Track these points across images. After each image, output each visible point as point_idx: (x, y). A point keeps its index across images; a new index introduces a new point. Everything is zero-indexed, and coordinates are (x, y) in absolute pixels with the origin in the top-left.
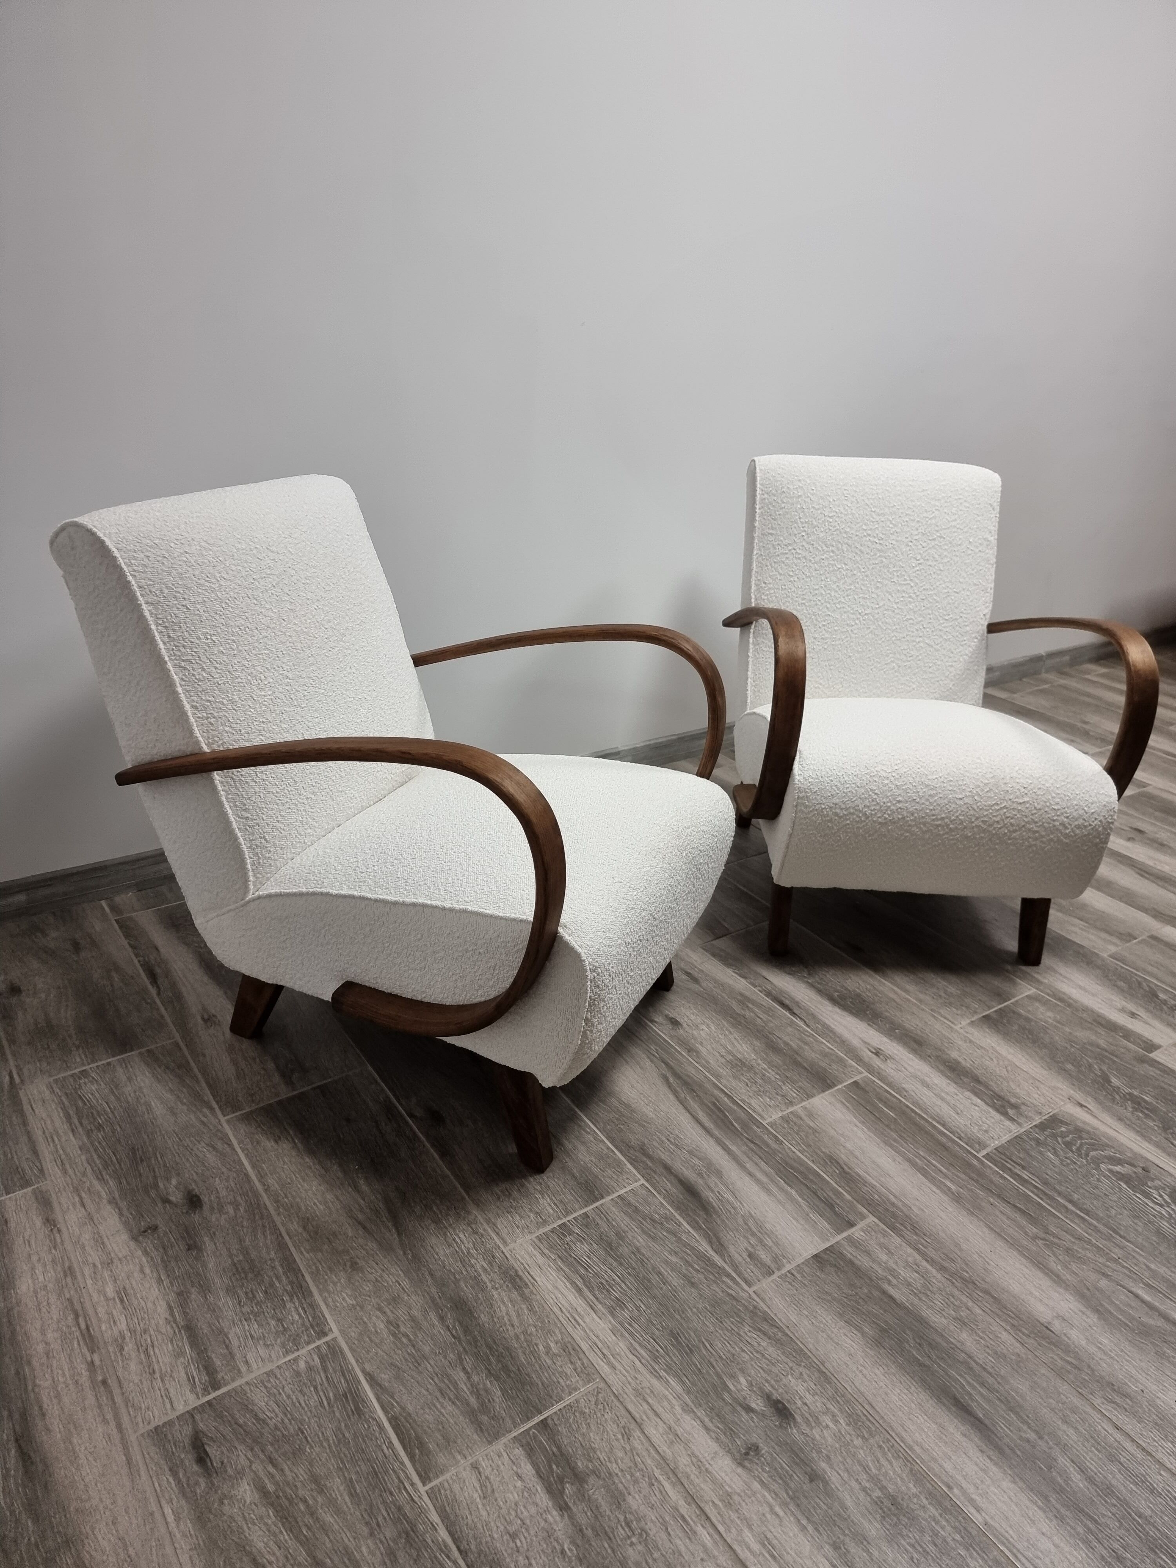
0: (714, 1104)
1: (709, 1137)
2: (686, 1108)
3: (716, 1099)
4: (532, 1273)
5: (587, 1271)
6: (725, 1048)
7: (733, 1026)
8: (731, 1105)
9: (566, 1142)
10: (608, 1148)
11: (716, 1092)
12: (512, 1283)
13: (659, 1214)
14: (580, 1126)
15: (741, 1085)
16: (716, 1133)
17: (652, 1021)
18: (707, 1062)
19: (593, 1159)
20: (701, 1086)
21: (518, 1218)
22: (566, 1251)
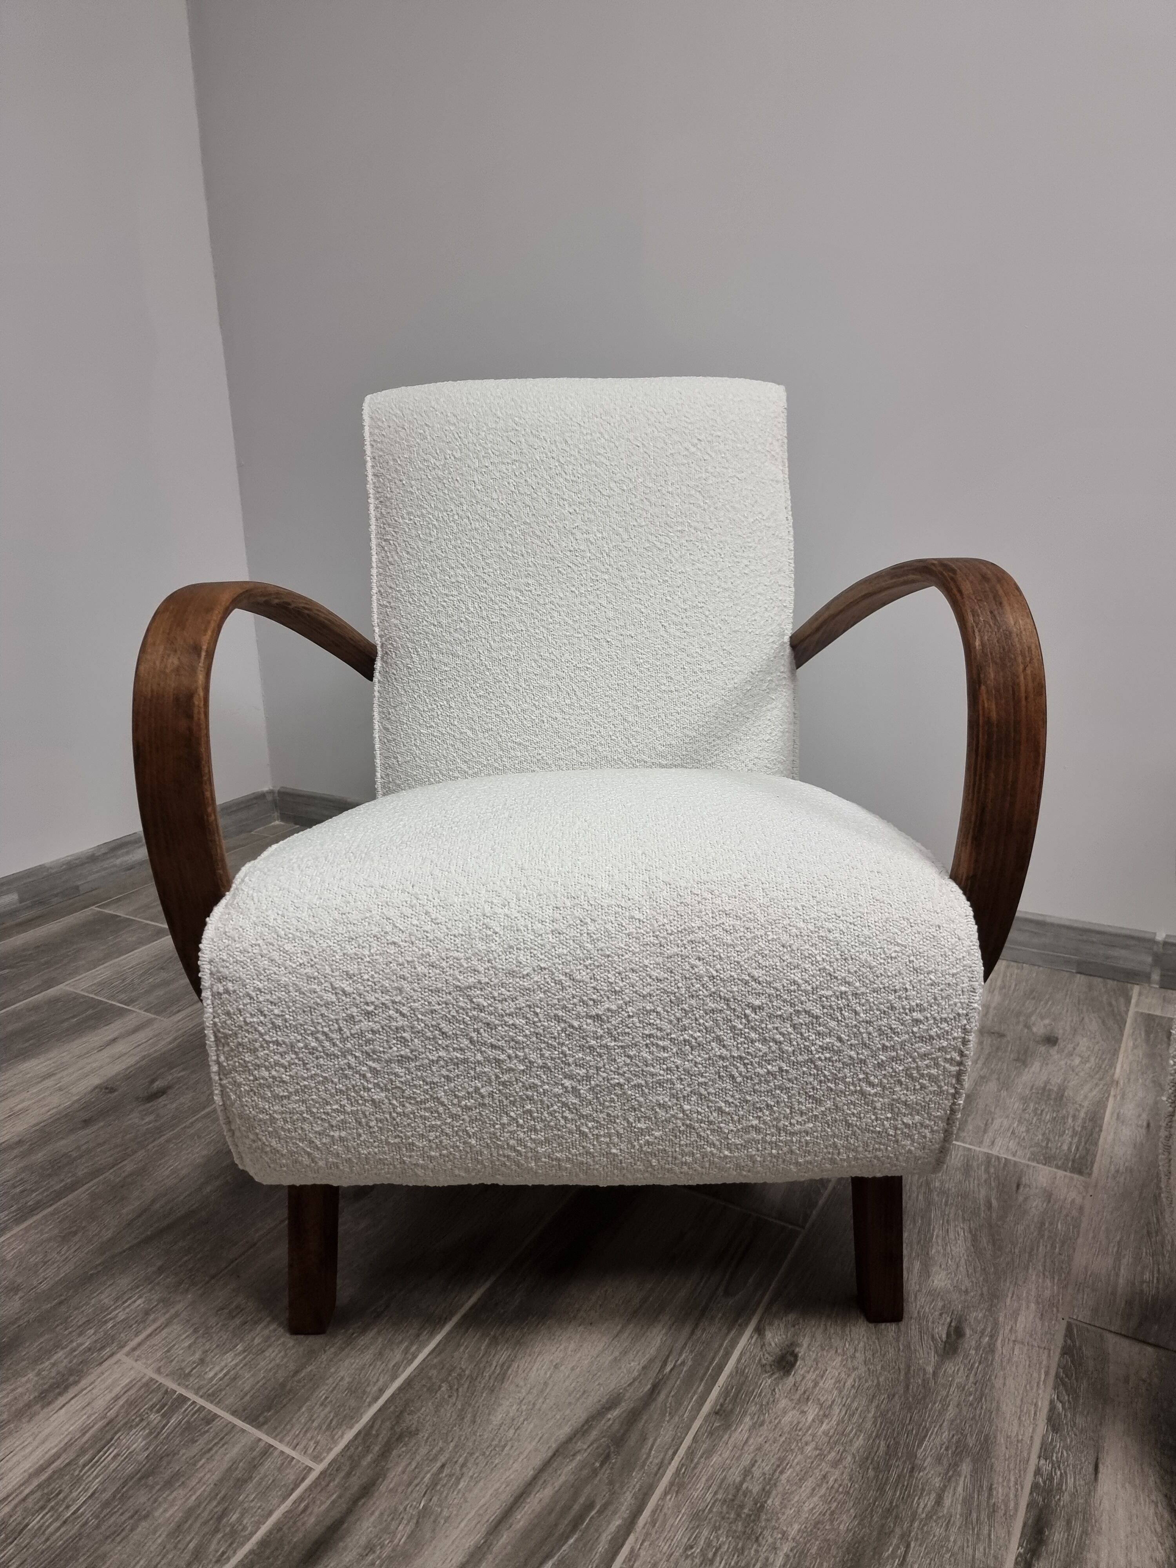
0: (590, 1506)
1: (483, 1529)
2: (547, 1464)
3: (605, 1507)
4: (73, 1402)
5: (84, 1466)
6: (780, 1466)
7: (865, 1461)
8: (605, 1538)
9: (371, 1334)
10: (381, 1391)
11: (627, 1500)
12: (51, 1386)
13: (240, 1520)
14: (418, 1336)
15: (681, 1536)
16: (505, 1538)
17: (759, 1330)
18: (709, 1453)
19: (347, 1380)
20: (628, 1466)
21: (186, 1344)
22: (126, 1423)
